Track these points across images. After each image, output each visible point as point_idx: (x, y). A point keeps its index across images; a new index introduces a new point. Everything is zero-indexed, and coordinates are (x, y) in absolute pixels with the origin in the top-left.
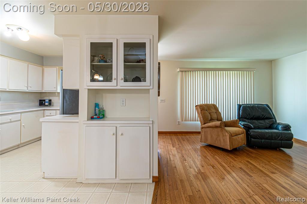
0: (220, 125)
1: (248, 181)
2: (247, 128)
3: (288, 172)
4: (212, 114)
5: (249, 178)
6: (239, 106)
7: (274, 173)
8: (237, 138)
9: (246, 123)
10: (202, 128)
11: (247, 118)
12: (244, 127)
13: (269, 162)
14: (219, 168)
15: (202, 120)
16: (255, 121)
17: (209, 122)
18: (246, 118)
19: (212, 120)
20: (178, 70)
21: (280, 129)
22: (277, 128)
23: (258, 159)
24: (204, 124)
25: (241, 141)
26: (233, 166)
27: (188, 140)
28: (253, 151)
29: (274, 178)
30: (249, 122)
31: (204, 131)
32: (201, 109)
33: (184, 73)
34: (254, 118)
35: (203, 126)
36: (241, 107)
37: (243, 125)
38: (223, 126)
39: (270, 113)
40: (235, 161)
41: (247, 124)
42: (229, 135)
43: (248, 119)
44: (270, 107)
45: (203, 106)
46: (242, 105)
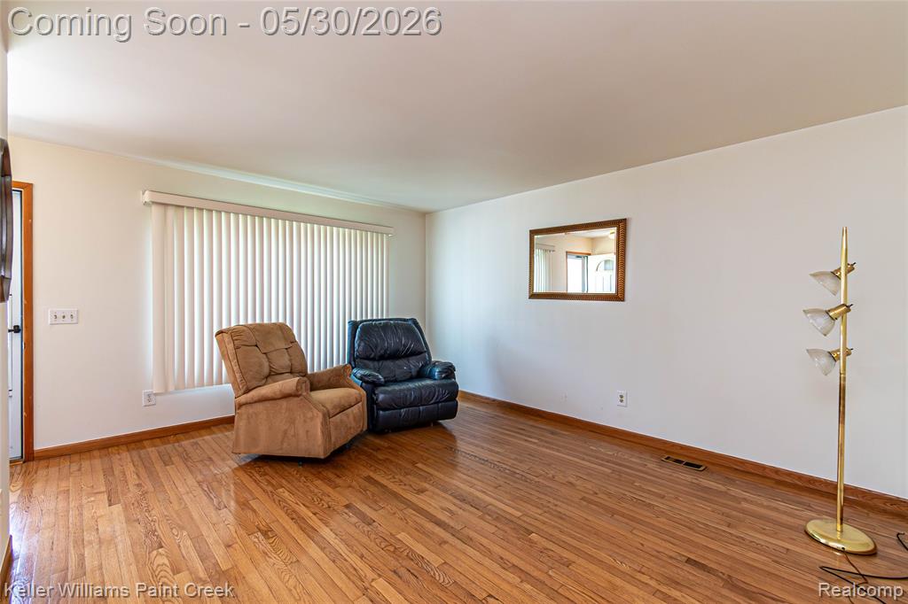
0: (297, 390)
1: (365, 540)
2: (371, 386)
3: (447, 479)
4: (273, 356)
5: (367, 528)
6: (354, 325)
7: (422, 491)
8: (345, 418)
9: (367, 372)
10: (239, 406)
11: (372, 356)
12: (364, 384)
13: (414, 463)
14: (286, 530)
15: (239, 380)
16: (389, 364)
17: (264, 381)
18: (368, 358)
19: (272, 375)
20: (147, 197)
21: (436, 377)
22: (431, 377)
23: (391, 462)
24: (248, 391)
25: (353, 424)
26: (329, 507)
27: (186, 458)
28: (382, 443)
29: (421, 505)
30: (375, 370)
31: (245, 416)
32: (236, 342)
33: (171, 211)
34: (386, 355)
35: (243, 399)
36: (359, 330)
37: (361, 379)
38: (306, 390)
39: (419, 341)
40: (335, 487)
41: (369, 375)
42: (320, 415)
43: (373, 359)
44: (420, 324)
45: (244, 331)
46: (362, 322)
